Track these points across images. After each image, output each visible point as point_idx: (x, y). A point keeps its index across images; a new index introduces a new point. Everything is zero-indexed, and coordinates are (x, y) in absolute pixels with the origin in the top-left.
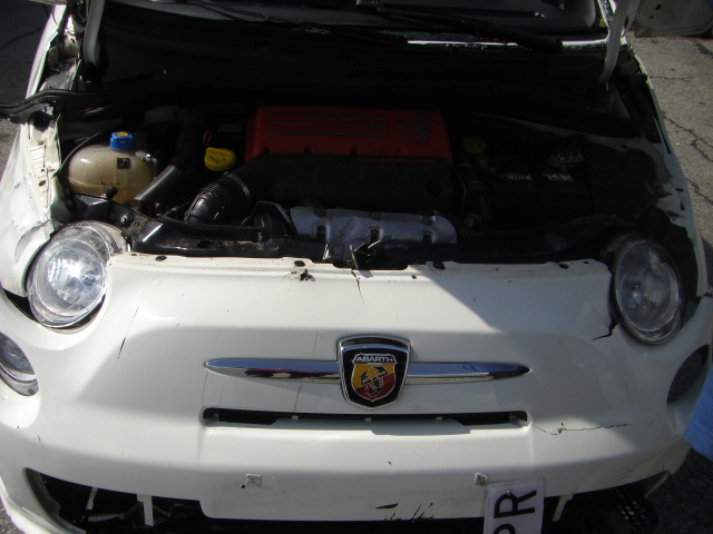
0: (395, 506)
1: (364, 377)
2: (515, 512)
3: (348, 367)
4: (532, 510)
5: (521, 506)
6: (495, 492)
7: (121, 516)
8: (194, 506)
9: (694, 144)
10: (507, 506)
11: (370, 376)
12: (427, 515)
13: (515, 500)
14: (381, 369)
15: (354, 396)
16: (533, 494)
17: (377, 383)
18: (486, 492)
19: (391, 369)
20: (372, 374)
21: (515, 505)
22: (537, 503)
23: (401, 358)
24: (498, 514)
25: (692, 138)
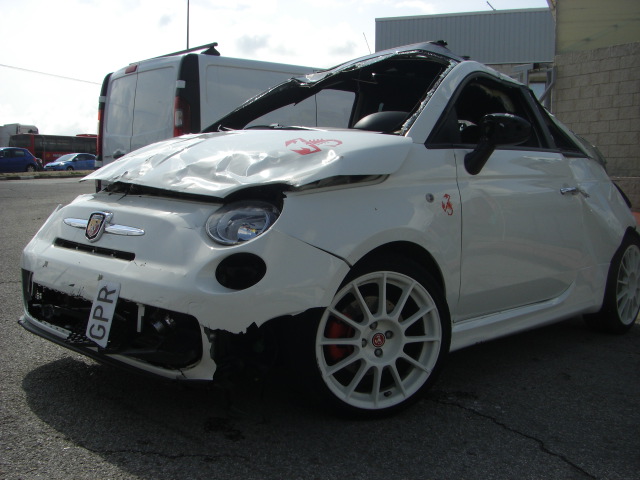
0: (74, 285)
1: (91, 225)
2: (105, 300)
4: (111, 302)
5: (109, 297)
6: (102, 284)
10: (103, 294)
12: (82, 295)
13: (108, 293)
16: (114, 291)
18: (99, 284)
21: (106, 296)
22: (114, 297)
24: (99, 299)
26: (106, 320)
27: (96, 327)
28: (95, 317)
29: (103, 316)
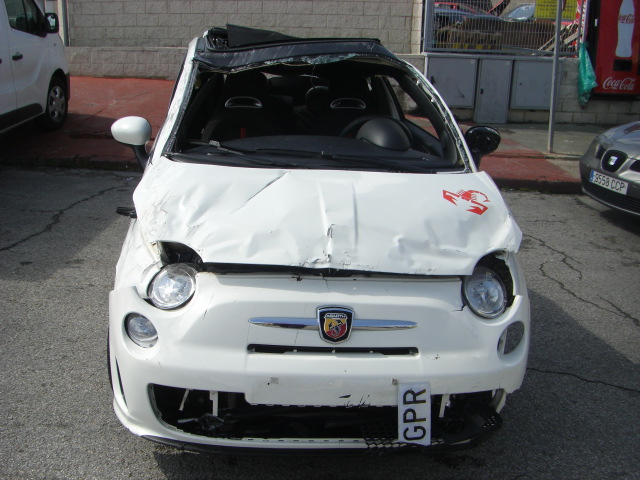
0: (348, 396)
1: (330, 326)
2: (415, 401)
3: (322, 321)
4: (424, 401)
5: (418, 398)
6: (403, 389)
7: (196, 420)
8: (241, 396)
9: (564, 261)
10: (410, 397)
11: (333, 325)
12: (367, 403)
13: (415, 395)
14: (339, 321)
15: (326, 336)
16: (424, 391)
17: (337, 329)
18: (397, 389)
19: (345, 321)
20: (335, 324)
21: (414, 398)
22: (426, 397)
23: (349, 315)
24: (405, 402)
25: (563, 257)
26: (424, 420)
27: (411, 429)
28: (405, 421)
29: (418, 417)
